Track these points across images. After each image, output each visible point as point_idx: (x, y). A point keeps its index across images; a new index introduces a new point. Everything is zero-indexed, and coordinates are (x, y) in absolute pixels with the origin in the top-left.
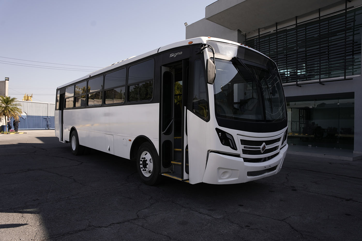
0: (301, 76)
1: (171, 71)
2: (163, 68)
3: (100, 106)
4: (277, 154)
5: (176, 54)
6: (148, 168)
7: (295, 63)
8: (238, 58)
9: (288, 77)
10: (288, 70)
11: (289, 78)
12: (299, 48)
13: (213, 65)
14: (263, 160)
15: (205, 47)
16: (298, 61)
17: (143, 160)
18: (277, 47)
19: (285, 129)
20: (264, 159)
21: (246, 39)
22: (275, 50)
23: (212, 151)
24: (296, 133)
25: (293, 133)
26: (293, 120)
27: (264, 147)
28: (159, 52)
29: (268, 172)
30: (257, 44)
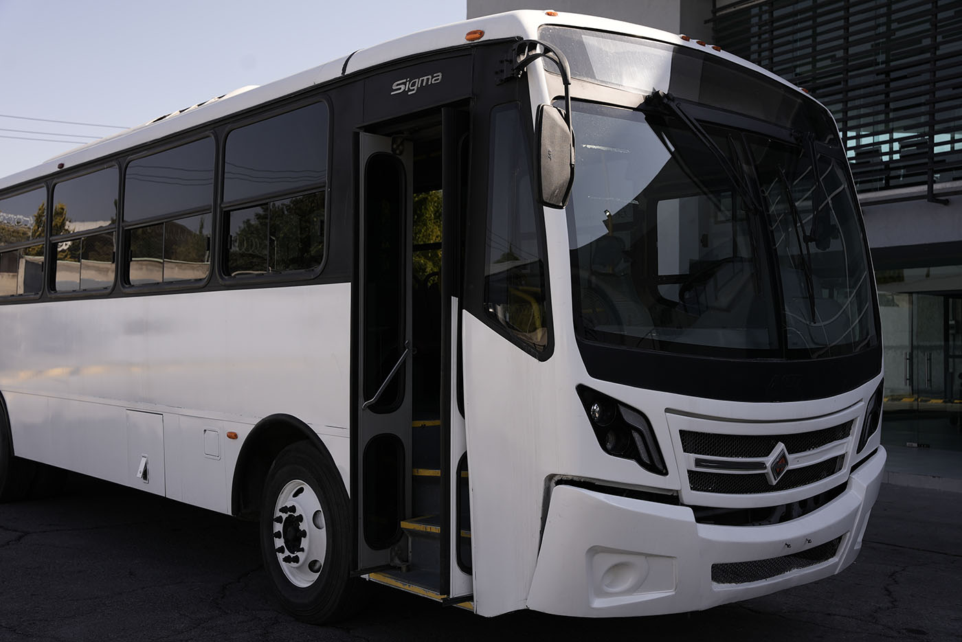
0: (949, 159)
1: (398, 152)
2: (365, 138)
3: (109, 291)
4: (841, 489)
5: (418, 82)
6: (306, 549)
7: (924, 104)
8: (669, 99)
9: (891, 166)
10: (896, 135)
11: (899, 168)
12: (943, 38)
13: (563, 130)
14: (777, 515)
15: (534, 53)
16: (938, 94)
17: (284, 516)
18: (846, 39)
19: (870, 387)
20: (784, 509)
21: (715, 11)
22: (840, 54)
23: (564, 478)
24: (935, 395)
25: (916, 396)
26: (915, 343)
27: (782, 460)
28: (347, 72)
29: (803, 566)
30: (763, 28)
